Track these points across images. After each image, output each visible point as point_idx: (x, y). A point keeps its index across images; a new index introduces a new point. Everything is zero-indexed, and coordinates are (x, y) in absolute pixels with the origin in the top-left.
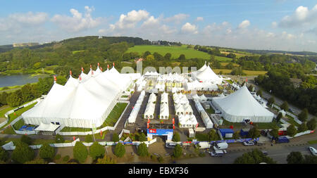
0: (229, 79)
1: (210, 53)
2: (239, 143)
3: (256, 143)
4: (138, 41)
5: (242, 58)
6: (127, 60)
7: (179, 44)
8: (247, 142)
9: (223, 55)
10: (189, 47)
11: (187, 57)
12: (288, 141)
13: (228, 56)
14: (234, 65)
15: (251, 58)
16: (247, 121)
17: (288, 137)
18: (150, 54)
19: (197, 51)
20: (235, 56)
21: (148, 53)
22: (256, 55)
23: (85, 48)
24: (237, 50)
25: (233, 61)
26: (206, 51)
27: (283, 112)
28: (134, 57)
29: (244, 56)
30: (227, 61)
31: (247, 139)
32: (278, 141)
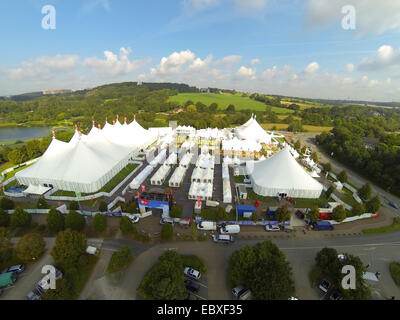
0: (283, 136)
1: (268, 102)
2: (260, 226)
3: (282, 228)
4: (183, 88)
5: (306, 110)
6: (165, 111)
7: (233, 92)
8: (271, 227)
9: (284, 106)
10: (244, 95)
11: (237, 108)
12: (331, 227)
13: (291, 107)
14: (296, 118)
15: (319, 110)
16: (282, 195)
17: (332, 222)
18: (192, 103)
19: (252, 101)
20: (298, 107)
21: (189, 103)
22: (328, 106)
23: (120, 96)
24: (304, 101)
25: (295, 114)
26: (263, 101)
27: (339, 185)
28: (173, 107)
29: (310, 106)
30: (287, 114)
31: (272, 222)
32: (316, 227)
